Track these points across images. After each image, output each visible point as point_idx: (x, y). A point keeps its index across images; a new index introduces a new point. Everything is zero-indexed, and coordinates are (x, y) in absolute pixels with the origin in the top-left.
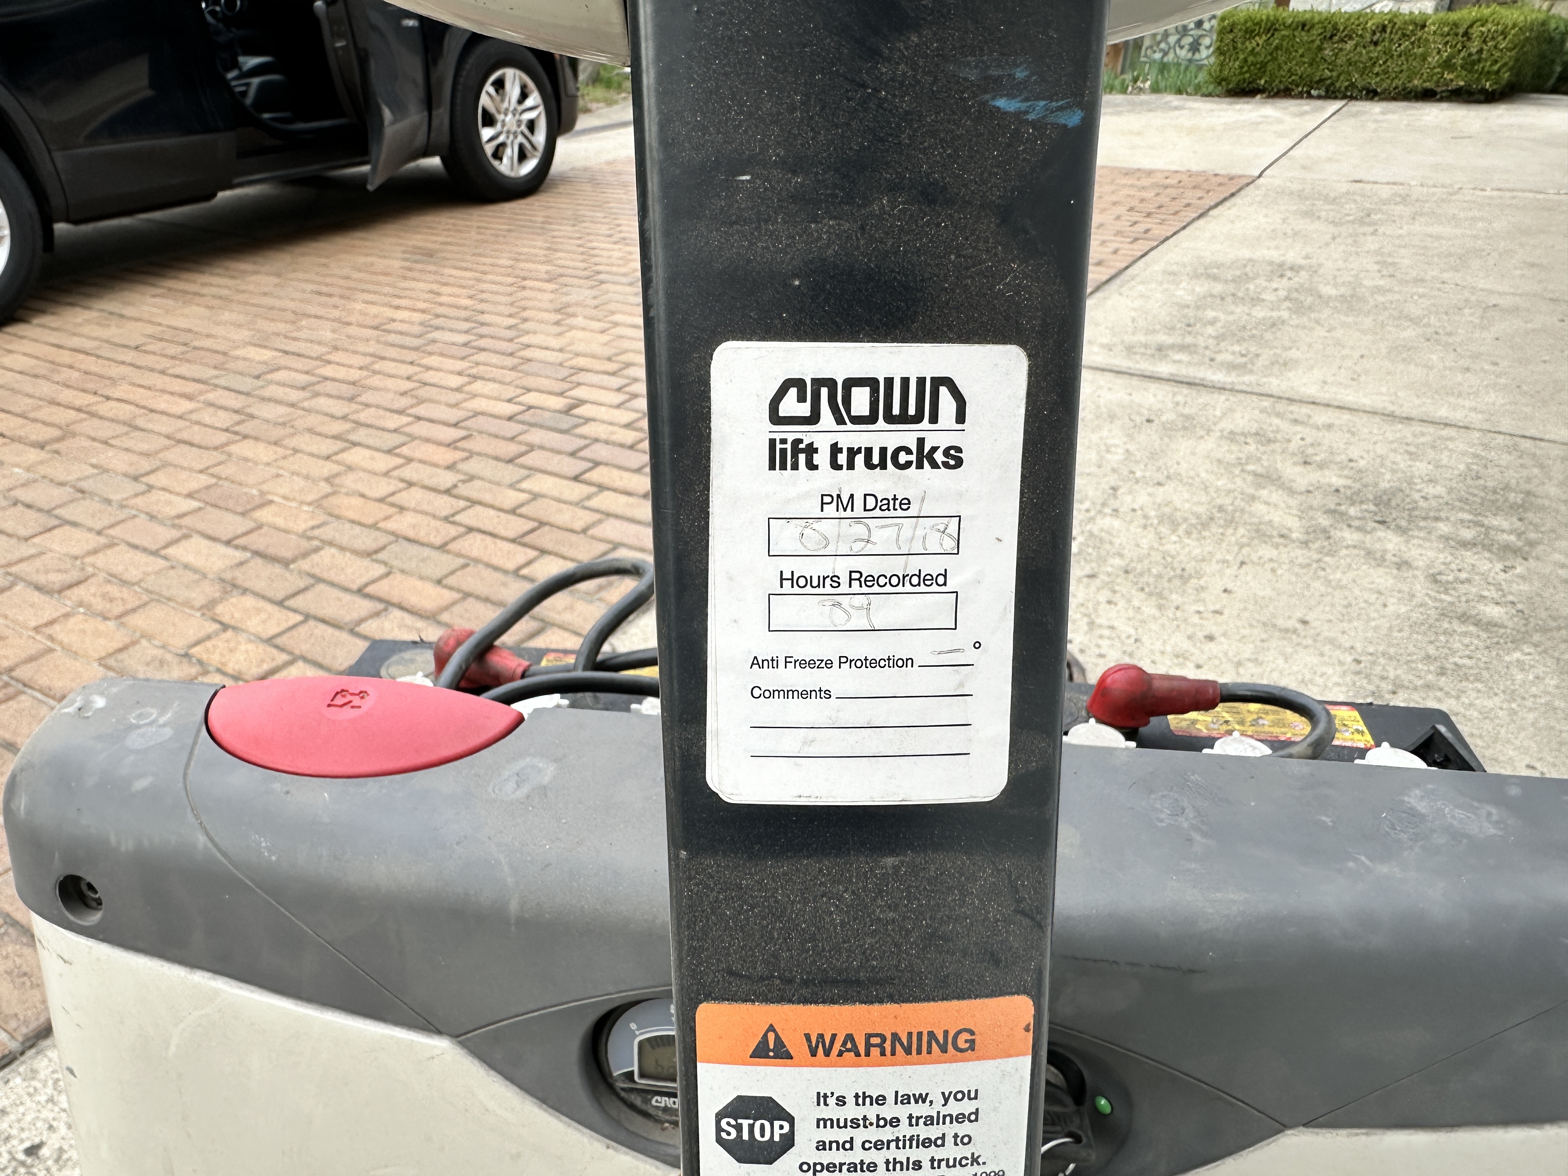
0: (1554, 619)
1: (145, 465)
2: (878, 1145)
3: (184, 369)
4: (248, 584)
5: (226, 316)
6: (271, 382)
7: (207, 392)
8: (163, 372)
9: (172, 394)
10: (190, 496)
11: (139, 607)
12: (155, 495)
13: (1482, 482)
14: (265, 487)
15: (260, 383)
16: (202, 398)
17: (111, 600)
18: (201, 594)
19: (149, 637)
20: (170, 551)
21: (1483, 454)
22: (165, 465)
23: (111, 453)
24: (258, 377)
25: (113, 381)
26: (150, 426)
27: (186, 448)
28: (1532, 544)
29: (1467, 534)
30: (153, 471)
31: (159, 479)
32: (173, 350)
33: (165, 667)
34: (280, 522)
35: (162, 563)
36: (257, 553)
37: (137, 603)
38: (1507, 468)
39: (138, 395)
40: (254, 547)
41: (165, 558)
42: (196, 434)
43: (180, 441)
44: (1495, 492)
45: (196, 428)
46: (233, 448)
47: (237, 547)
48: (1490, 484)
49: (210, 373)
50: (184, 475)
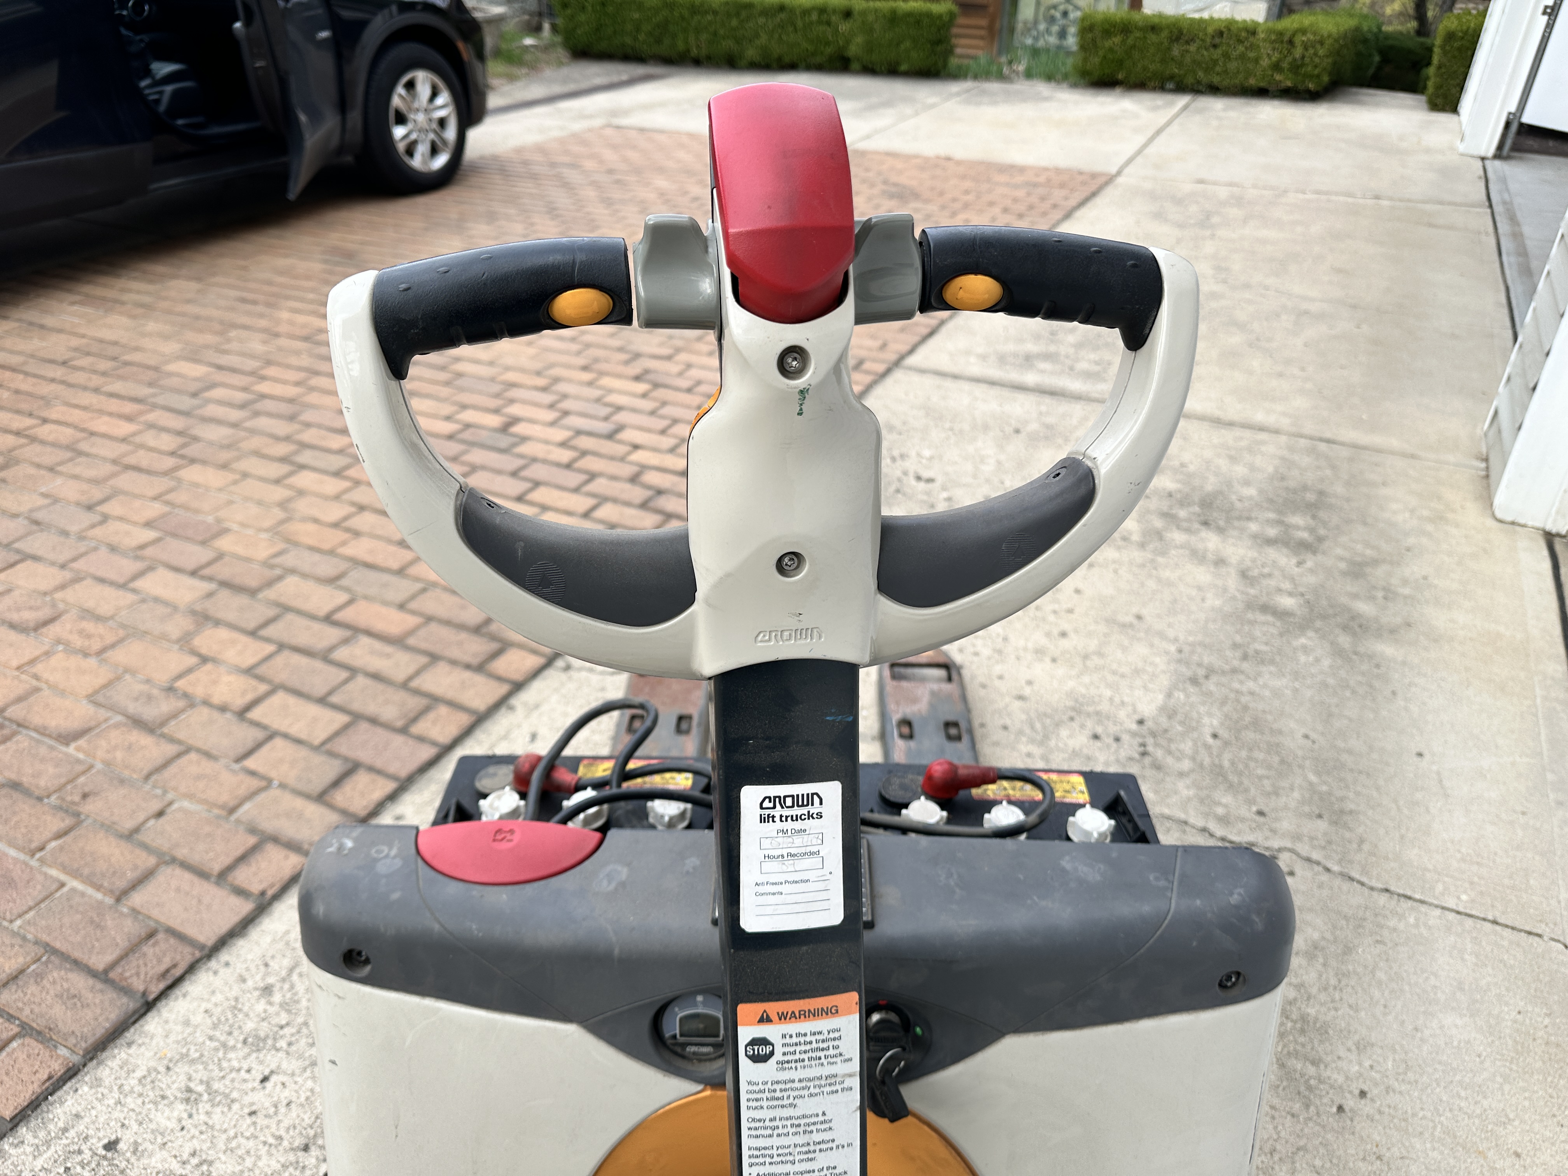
0: (1332, 607)
1: (97, 493)
2: (805, 1052)
4: (220, 616)
5: (151, 326)
6: (209, 401)
7: (145, 412)
9: (111, 414)
10: (147, 525)
11: (118, 643)
12: (112, 526)
13: (1285, 483)
14: (220, 515)
15: (197, 402)
16: (142, 419)
17: (89, 637)
18: (175, 627)
19: (132, 672)
20: (138, 584)
21: (1288, 457)
22: (117, 493)
23: (59, 480)
24: (193, 395)
25: (47, 401)
26: (93, 450)
27: (135, 474)
28: (1320, 540)
29: (1271, 532)
30: (106, 500)
31: (114, 508)
32: (103, 366)
33: (153, 702)
34: (240, 550)
35: (132, 596)
36: (223, 584)
37: (115, 638)
38: (1306, 469)
39: (75, 416)
40: (220, 578)
41: (134, 591)
42: (144, 459)
43: (128, 467)
44: (1295, 492)
45: (142, 452)
46: (182, 474)
47: (203, 578)
48: (1292, 485)
49: (147, 391)
50: (137, 503)
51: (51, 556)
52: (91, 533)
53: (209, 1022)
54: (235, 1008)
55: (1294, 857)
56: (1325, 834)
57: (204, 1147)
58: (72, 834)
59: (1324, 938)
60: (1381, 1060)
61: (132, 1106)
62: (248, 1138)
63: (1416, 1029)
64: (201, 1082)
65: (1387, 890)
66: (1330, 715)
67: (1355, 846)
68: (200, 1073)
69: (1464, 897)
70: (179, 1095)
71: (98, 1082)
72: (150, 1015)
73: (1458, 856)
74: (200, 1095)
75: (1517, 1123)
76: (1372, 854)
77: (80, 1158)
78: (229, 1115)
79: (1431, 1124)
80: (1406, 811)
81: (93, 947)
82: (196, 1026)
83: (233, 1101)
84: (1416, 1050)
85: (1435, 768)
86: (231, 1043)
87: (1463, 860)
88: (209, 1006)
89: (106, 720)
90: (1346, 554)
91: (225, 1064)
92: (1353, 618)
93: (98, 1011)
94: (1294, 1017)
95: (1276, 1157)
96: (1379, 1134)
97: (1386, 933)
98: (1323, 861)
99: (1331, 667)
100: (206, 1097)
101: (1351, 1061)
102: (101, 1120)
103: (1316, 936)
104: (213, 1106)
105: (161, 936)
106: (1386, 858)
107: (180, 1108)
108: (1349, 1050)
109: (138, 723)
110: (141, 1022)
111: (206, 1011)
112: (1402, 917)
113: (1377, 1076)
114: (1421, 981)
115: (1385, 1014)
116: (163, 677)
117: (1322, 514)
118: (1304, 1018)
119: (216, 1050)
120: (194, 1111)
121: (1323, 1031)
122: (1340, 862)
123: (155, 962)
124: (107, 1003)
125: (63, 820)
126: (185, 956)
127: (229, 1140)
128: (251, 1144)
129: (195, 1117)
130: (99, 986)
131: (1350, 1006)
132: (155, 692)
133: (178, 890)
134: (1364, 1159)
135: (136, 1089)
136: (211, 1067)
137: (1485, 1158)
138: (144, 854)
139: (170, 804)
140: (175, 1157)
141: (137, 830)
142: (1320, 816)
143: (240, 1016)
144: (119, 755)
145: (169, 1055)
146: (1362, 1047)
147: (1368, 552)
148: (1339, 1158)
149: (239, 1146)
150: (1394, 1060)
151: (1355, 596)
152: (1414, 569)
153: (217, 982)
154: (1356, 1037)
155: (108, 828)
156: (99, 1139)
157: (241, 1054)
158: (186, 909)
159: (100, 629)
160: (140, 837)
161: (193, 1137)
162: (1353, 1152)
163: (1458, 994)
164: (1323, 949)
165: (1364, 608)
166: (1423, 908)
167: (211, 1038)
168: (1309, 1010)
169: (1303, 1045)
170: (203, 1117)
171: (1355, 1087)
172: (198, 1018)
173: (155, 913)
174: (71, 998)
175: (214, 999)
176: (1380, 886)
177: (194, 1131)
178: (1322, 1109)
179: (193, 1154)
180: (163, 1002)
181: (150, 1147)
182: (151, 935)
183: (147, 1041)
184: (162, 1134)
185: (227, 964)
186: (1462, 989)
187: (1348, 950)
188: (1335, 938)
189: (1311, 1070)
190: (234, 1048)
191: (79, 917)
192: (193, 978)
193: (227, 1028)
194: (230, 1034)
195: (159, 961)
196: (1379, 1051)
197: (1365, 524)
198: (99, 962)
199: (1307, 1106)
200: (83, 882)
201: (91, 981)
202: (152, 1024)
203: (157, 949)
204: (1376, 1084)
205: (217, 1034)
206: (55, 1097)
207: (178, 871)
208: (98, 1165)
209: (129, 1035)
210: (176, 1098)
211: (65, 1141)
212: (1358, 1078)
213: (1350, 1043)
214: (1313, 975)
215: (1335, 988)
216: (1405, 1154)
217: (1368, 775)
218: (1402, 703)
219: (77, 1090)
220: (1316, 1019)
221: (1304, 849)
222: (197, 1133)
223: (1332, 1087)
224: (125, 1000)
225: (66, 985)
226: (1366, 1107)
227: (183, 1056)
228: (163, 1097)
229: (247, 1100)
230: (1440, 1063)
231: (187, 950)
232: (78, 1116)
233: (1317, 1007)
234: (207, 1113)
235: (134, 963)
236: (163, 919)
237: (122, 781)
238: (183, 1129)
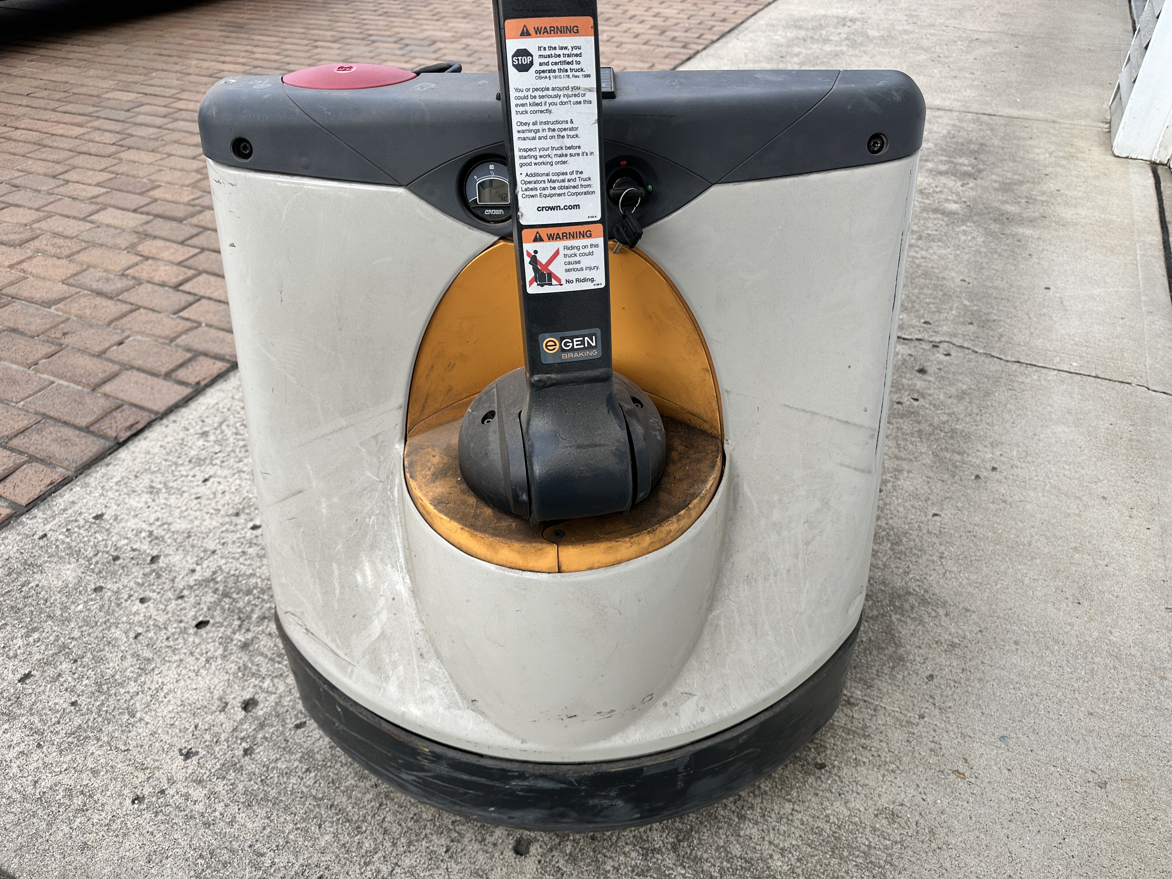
0: (987, 209)
1: (59, 168)
2: (556, 64)
3: (69, 108)
4: (157, 233)
5: (92, 72)
6: (139, 114)
7: (91, 121)
8: (54, 110)
9: (66, 123)
10: (98, 185)
11: (81, 250)
12: (71, 187)
13: (955, 140)
14: (153, 177)
15: (129, 114)
16: (89, 125)
17: (60, 247)
18: (123, 241)
19: (95, 267)
20: (94, 217)
21: (958, 124)
22: (74, 168)
23: (30, 162)
24: (128, 111)
25: (18, 118)
26: (55, 144)
27: (88, 156)
28: (980, 171)
29: (943, 168)
30: (66, 172)
31: (73, 176)
32: (58, 96)
33: (111, 282)
34: (169, 197)
35: (88, 225)
36: (157, 216)
37: (79, 248)
38: (972, 131)
39: (40, 125)
40: (155, 212)
41: (92, 222)
42: (93, 148)
43: (80, 153)
44: (962, 144)
45: (91, 144)
46: (122, 155)
47: (142, 213)
48: (960, 140)
49: (91, 109)
50: (90, 173)
51: (29, 204)
52: (56, 191)
53: (164, 452)
54: (182, 444)
55: (951, 346)
56: (974, 333)
57: (165, 516)
58: (57, 355)
59: (970, 389)
60: (1008, 451)
61: (112, 496)
62: (196, 511)
63: (1035, 435)
64: (160, 483)
65: (1018, 362)
66: (982, 268)
67: (996, 339)
68: (159, 478)
69: (1075, 364)
70: (145, 490)
71: (87, 485)
72: (121, 450)
73: (1072, 342)
74: (160, 489)
75: (1105, 482)
76: (1007, 342)
77: (77, 524)
78: (182, 499)
79: (1042, 484)
80: (1035, 319)
81: (77, 414)
82: (156, 454)
83: (184, 492)
84: (1034, 446)
85: (1058, 295)
86: (180, 462)
87: (1076, 344)
88: (163, 443)
89: (76, 293)
90: (1000, 179)
91: (176, 473)
92: (1002, 214)
93: (84, 447)
94: (946, 430)
95: (930, 503)
96: (1005, 489)
97: (1016, 384)
98: (972, 348)
99: (983, 242)
100: (164, 490)
101: (986, 452)
102: (91, 504)
103: (965, 387)
104: (170, 495)
105: (125, 407)
106: (1019, 345)
107: (146, 497)
108: (985, 446)
109: (100, 293)
110: (115, 453)
111: (161, 446)
112: (1027, 376)
113: (1006, 460)
114: (1040, 409)
115: (1012, 427)
116: (118, 268)
117: (982, 156)
118: (953, 431)
119: (170, 466)
120: (156, 498)
121: (967, 437)
122: (985, 347)
123: (122, 420)
124: (89, 443)
125: (50, 347)
126: (144, 418)
127: (182, 512)
128: (198, 513)
129: (158, 501)
130: (83, 434)
131: (987, 424)
132: (112, 277)
133: (136, 382)
134: (993, 502)
135: (114, 488)
136: (167, 475)
137: (1081, 500)
138: (111, 365)
139: (128, 337)
140: (144, 521)
141: (104, 352)
142: (971, 323)
143: (186, 448)
144: (88, 312)
145: (136, 470)
146: (994, 445)
147: (1016, 177)
148: (975, 502)
149: (189, 515)
150: (1018, 451)
151: (1005, 202)
152: (1050, 186)
153: (168, 431)
154: (991, 440)
155: (83, 351)
156: (90, 514)
157: (187, 468)
158: (143, 393)
159: (68, 242)
160: (107, 355)
161: (156, 511)
162: (986, 499)
163: (1067, 416)
164: (969, 394)
165: (1010, 208)
166: (1044, 371)
167: (166, 460)
168: (958, 426)
169: (952, 445)
170: (162, 501)
171: (989, 466)
172: (156, 450)
173: (121, 395)
174: (65, 441)
175: (166, 440)
176: (1013, 359)
177: (156, 508)
178: (964, 478)
179: (158, 520)
180: (130, 442)
181: (127, 517)
182: (119, 407)
183: (120, 463)
184: (135, 511)
185: (175, 421)
186: (1069, 412)
187: (987, 394)
188: (979, 389)
189: (957, 457)
190: (182, 465)
191: (66, 399)
192: (151, 429)
193: (177, 454)
194: (179, 457)
195: (126, 420)
196: (1007, 446)
197: (1015, 161)
198: (83, 422)
199: (954, 476)
200: (67, 380)
201: (77, 432)
202: (123, 454)
203: (124, 414)
204: (1004, 464)
205: (170, 458)
206: (57, 493)
207: (135, 373)
208: (90, 527)
209: (108, 460)
210: (143, 491)
211: (65, 516)
212: (991, 461)
213: (986, 443)
214: (961, 408)
215: (977, 414)
216: (1023, 499)
217: (1008, 300)
218: (1037, 260)
219: (72, 489)
220: (962, 431)
221: (958, 341)
222: (159, 509)
223: (971, 465)
224: (102, 441)
225: (59, 434)
226: (996, 475)
227: (146, 470)
228: (134, 491)
229: (193, 491)
230: (1052, 452)
231: (145, 413)
232: (73, 503)
233: (964, 425)
234: (165, 499)
235: (108, 422)
236: (126, 398)
237: (91, 326)
238: (149, 507)
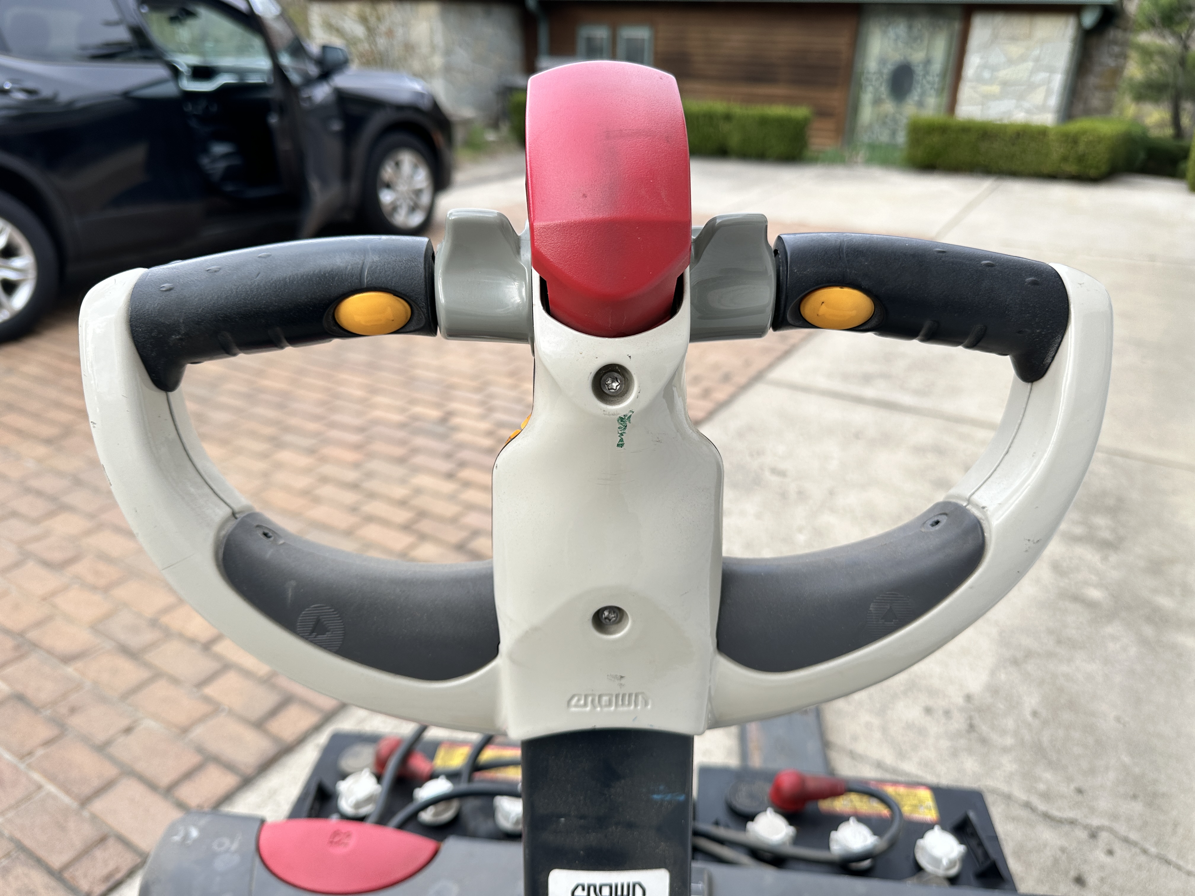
0: (1135, 600)
17: (100, 575)
19: (128, 606)
28: (1120, 539)
33: (139, 632)
37: (120, 578)
44: (1096, 497)
51: (84, 508)
55: (1113, 836)
56: (1141, 815)
58: (57, 743)
66: (1139, 700)
67: (1170, 829)
76: (1186, 838)
81: (55, 846)
89: (101, 647)
90: (1145, 553)
92: (1154, 611)
98: (1140, 842)
99: (1137, 654)
105: (111, 842)
116: (150, 611)
117: (1121, 517)
122: (1157, 844)
123: (102, 866)
125: (52, 730)
126: (128, 861)
132: (142, 624)
133: (131, 800)
138: (110, 766)
139: (138, 722)
141: (108, 743)
142: (1135, 797)
144: (105, 676)
147: (1164, 552)
158: (135, 818)
160: (110, 749)
173: (110, 819)
182: (102, 840)
191: (49, 819)
195: (106, 865)
197: (1160, 527)
198: (57, 861)
200: (58, 787)
203: (105, 853)
207: (136, 784)
217: (1178, 759)
221: (1122, 829)
225: (25, 880)
231: (130, 856)
235: (85, 866)
236: (115, 825)
237: (103, 700)
